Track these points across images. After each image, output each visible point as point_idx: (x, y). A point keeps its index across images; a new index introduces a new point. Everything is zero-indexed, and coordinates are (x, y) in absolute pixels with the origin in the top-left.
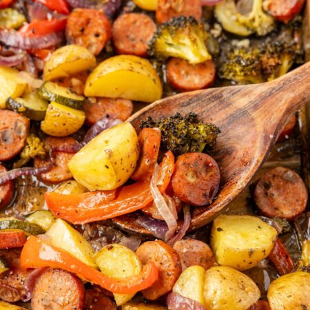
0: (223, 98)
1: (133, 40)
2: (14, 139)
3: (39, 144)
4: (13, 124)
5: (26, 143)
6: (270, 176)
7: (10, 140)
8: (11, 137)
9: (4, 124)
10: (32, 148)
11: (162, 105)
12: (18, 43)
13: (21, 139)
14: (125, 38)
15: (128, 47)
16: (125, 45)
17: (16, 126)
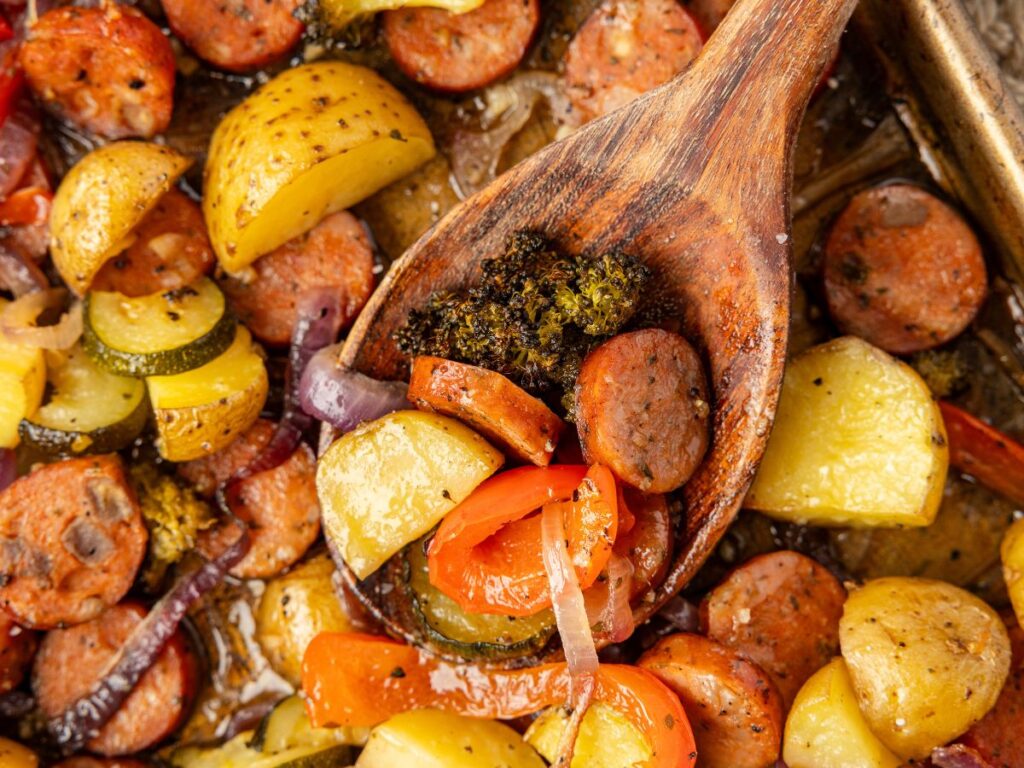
0: (584, 172)
1: (244, 11)
2: (114, 537)
3: (183, 502)
4: (82, 498)
5: (149, 526)
6: (847, 236)
7: (105, 545)
8: (101, 536)
9: (59, 513)
10: (173, 525)
11: (418, 268)
13: (127, 525)
14: (218, 19)
15: (240, 44)
16: (230, 44)
17: (94, 499)
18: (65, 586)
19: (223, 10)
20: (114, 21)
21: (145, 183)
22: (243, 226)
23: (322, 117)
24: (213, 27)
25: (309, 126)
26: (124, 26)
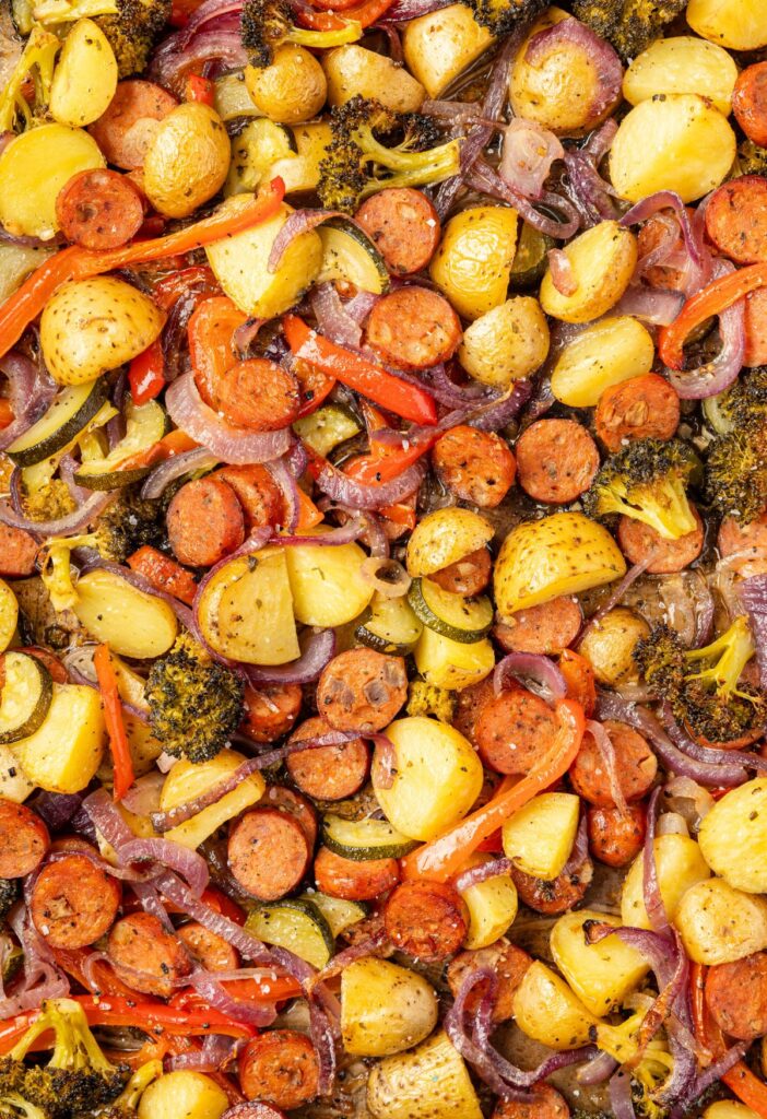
1: (554, 474)
2: (391, 694)
4: (380, 669)
7: (385, 698)
8: (385, 692)
9: (366, 673)
12: (355, 499)
13: (399, 690)
14: (540, 471)
15: (544, 489)
16: (539, 487)
17: (387, 671)
18: (357, 713)
19: (544, 468)
20: (497, 451)
21: (475, 541)
22: (521, 598)
23: (578, 550)
24: (534, 474)
25: (570, 554)
26: (501, 455)
